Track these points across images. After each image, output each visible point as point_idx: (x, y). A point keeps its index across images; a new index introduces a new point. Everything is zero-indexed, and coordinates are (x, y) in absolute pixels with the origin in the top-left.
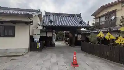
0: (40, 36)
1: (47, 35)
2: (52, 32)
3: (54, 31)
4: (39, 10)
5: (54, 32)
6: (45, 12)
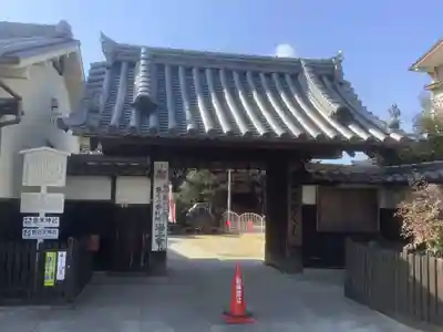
1: (113, 193)
2: (148, 173)
3: (162, 166)
5: (160, 173)
6: (105, 41)
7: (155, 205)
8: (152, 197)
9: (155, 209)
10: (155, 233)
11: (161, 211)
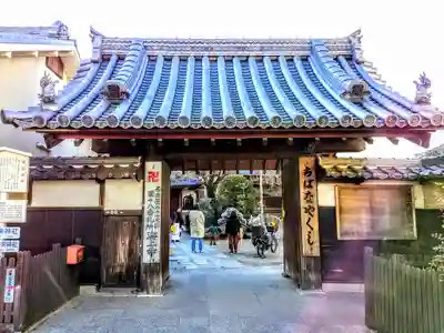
0: (31, 212)
1: (102, 202)
2: (140, 174)
3: (154, 166)
4: (61, 26)
5: (153, 175)
6: (94, 34)
7: (146, 210)
8: (143, 202)
9: (146, 216)
10: (146, 242)
11: (154, 217)
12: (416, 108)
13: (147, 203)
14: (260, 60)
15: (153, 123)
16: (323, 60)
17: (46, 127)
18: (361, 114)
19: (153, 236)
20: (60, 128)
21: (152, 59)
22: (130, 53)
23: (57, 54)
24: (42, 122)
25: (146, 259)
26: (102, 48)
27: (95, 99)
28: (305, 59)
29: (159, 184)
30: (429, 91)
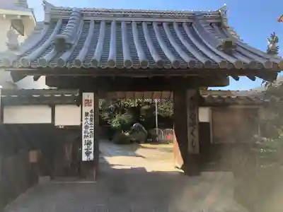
1: (53, 120)
7: (83, 126)
8: (82, 121)
9: (84, 129)
10: (84, 147)
11: (89, 131)
12: (268, 57)
13: (84, 121)
14: (160, 25)
15: (90, 65)
16: (203, 25)
17: (12, 67)
18: (232, 60)
19: (89, 143)
20: (23, 67)
21: (87, 22)
22: (71, 18)
23: (19, 17)
24: (9, 63)
25: (84, 158)
26: (51, 14)
27: (47, 49)
28: (190, 25)
29: (92, 108)
30: (277, 44)
